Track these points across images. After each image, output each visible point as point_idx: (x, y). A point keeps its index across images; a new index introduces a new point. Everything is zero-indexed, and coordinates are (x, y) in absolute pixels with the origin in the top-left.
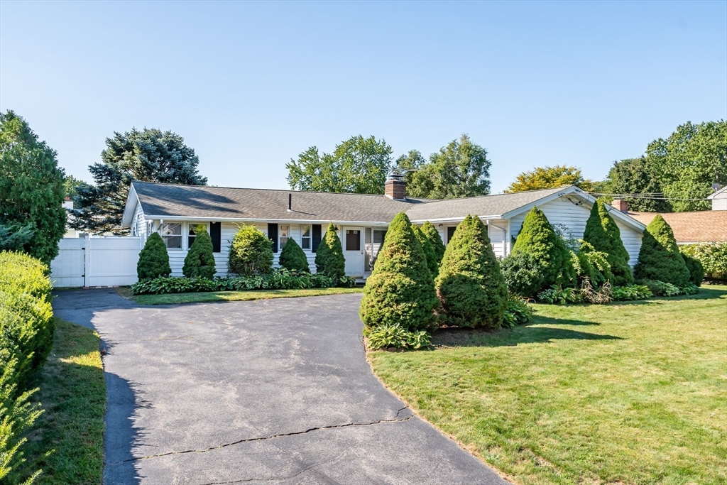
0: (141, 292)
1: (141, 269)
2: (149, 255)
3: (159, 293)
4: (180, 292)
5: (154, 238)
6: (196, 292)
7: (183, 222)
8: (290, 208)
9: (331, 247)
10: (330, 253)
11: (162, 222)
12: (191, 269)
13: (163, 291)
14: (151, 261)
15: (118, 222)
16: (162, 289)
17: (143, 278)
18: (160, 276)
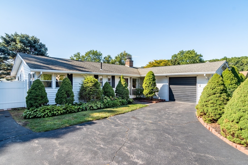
0: (30, 117)
1: (29, 101)
2: (35, 93)
3: (44, 117)
4: (58, 115)
5: (38, 83)
6: (67, 114)
7: (53, 73)
8: (101, 68)
9: (124, 86)
10: (124, 88)
11: (41, 73)
12: (61, 100)
13: (47, 115)
14: (36, 96)
15: (9, 74)
16: (45, 114)
17: (31, 107)
18: (42, 105)
